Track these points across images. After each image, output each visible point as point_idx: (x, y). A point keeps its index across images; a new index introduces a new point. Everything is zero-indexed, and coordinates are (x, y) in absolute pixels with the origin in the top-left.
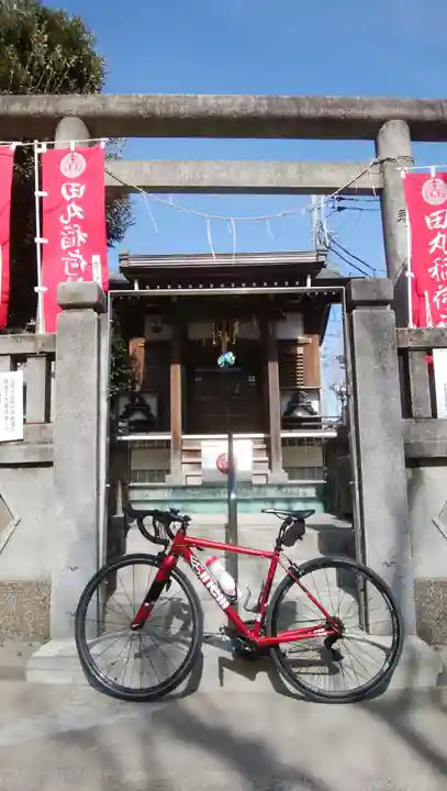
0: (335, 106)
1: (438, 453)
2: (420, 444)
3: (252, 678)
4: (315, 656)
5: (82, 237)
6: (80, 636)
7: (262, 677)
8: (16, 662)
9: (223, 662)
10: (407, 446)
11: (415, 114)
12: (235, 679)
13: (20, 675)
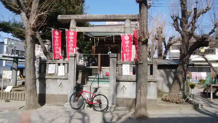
0: (117, 17)
1: (122, 80)
2: (119, 79)
3: (91, 108)
4: (99, 106)
5: (73, 45)
6: (70, 102)
7: (92, 108)
8: (63, 104)
9: (87, 106)
10: (116, 79)
11: (131, 18)
12: (89, 108)
13: (63, 106)
